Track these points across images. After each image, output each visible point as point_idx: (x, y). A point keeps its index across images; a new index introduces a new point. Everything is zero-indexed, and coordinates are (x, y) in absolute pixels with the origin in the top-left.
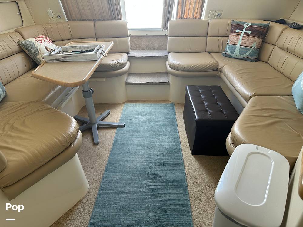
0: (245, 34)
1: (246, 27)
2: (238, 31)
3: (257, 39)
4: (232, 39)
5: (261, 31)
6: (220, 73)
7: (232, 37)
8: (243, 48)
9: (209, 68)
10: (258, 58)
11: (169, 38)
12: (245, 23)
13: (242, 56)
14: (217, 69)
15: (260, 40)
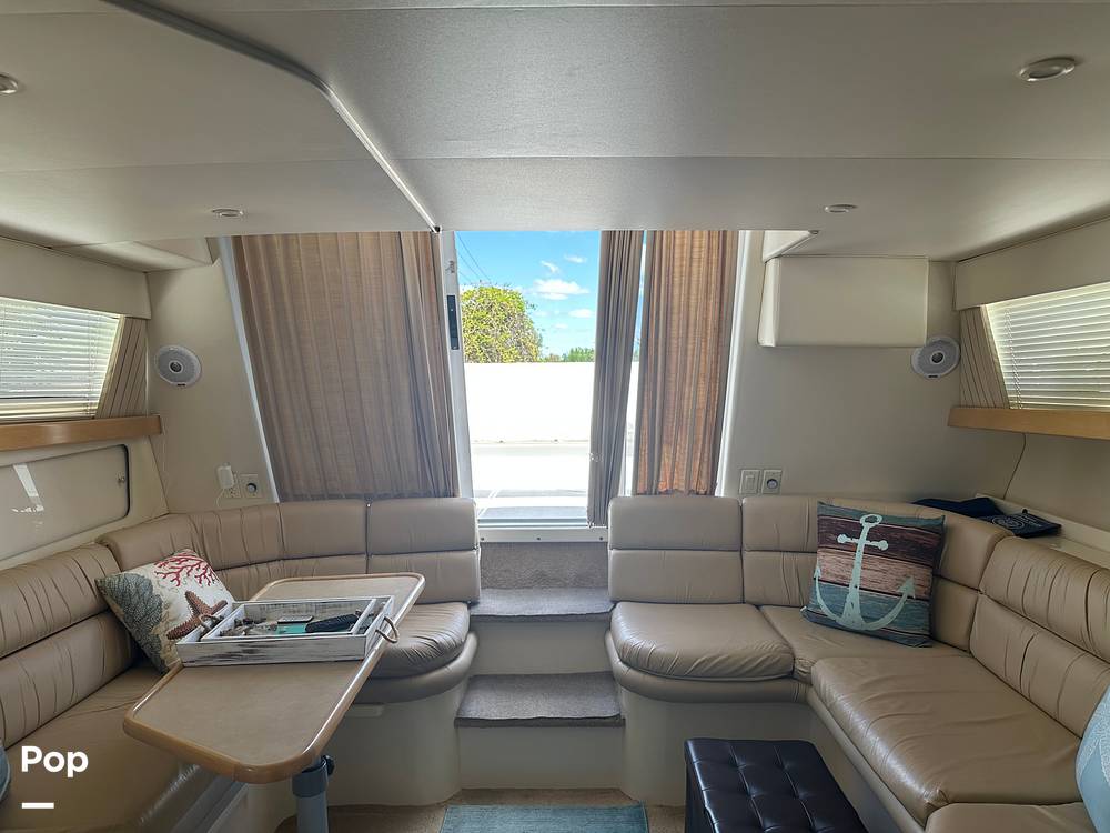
0: (869, 550)
1: (867, 527)
2: (842, 539)
3: (913, 567)
4: (826, 564)
5: (921, 542)
6: (803, 687)
7: (827, 559)
8: (872, 599)
9: (763, 671)
10: (930, 631)
11: (612, 553)
12: (861, 513)
13: (873, 626)
14: (793, 672)
15: (924, 572)
